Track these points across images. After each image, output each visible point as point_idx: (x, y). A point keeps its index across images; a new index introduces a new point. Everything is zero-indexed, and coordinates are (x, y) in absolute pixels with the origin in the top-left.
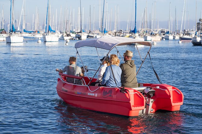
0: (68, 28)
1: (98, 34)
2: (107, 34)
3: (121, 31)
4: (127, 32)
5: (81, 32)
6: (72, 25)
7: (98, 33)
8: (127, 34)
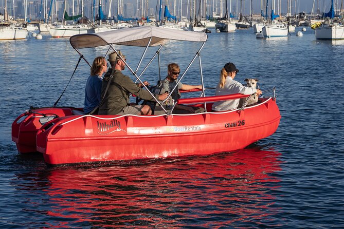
0: (203, 10)
1: (259, 21)
2: (276, 21)
3: (304, 14)
4: (313, 17)
5: (225, 18)
6: (211, 6)
7: (259, 18)
8: (311, 20)
